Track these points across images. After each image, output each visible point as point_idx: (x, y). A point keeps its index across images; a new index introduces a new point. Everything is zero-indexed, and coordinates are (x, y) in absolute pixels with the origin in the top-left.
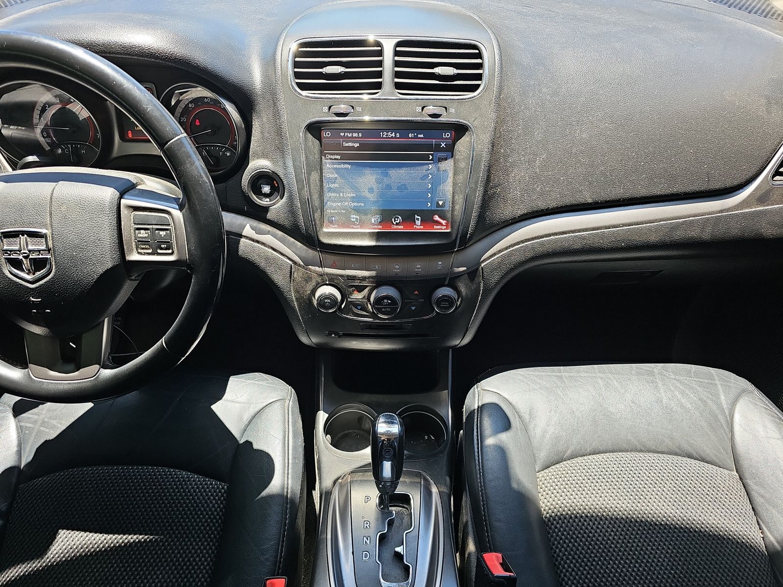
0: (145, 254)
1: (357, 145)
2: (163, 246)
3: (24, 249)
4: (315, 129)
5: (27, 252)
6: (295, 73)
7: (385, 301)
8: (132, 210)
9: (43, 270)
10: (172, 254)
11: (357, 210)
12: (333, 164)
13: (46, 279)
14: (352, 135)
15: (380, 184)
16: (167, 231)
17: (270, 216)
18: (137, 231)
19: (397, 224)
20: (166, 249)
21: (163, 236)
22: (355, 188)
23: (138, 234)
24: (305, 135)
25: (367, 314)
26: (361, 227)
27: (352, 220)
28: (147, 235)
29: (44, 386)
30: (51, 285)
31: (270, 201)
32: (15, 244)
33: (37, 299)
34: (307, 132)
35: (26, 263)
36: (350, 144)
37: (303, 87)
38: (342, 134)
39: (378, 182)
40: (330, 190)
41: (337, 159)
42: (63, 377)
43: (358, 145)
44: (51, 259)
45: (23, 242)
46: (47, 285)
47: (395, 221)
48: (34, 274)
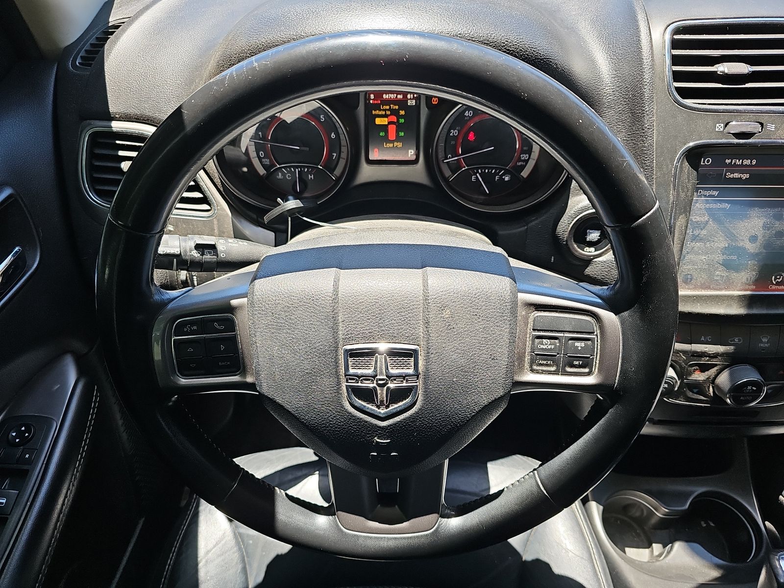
0: (543, 372)
1: (745, 176)
2: (576, 363)
3: (381, 374)
4: (694, 156)
5: (385, 377)
6: (674, 73)
7: (749, 388)
8: (532, 308)
9: (402, 401)
10: (589, 374)
11: (727, 265)
12: (707, 202)
13: (405, 414)
14: (742, 162)
15: (768, 230)
16: (586, 342)
17: (589, 271)
18: (537, 341)
19: (778, 284)
20: (580, 366)
21: (580, 348)
22: (731, 236)
23: (538, 344)
24: (682, 164)
25: (705, 399)
26: (726, 289)
27: (716, 278)
28: (553, 347)
29: (361, 541)
30: (411, 422)
31: (595, 251)
32: (367, 367)
33: (385, 440)
34: (685, 160)
35: (382, 393)
36: (736, 175)
37: (685, 93)
38: (728, 161)
39: (766, 227)
40: (695, 238)
41: (713, 196)
42: (387, 529)
43: (747, 176)
44: (419, 386)
45: (381, 364)
46: (405, 423)
47: (775, 280)
48: (387, 407)
